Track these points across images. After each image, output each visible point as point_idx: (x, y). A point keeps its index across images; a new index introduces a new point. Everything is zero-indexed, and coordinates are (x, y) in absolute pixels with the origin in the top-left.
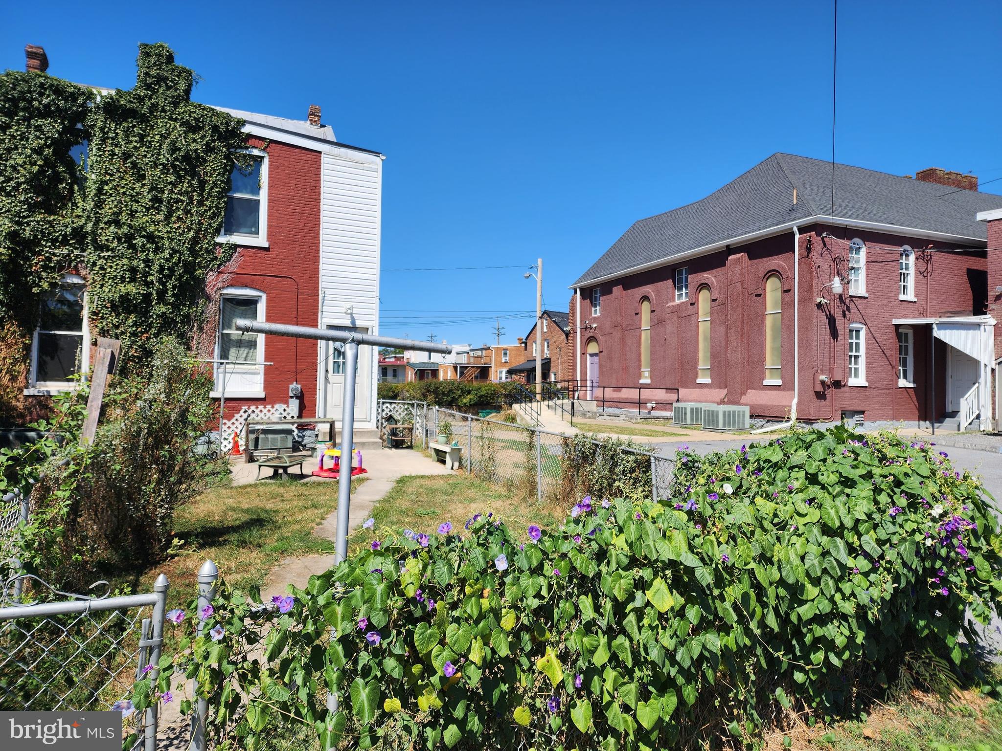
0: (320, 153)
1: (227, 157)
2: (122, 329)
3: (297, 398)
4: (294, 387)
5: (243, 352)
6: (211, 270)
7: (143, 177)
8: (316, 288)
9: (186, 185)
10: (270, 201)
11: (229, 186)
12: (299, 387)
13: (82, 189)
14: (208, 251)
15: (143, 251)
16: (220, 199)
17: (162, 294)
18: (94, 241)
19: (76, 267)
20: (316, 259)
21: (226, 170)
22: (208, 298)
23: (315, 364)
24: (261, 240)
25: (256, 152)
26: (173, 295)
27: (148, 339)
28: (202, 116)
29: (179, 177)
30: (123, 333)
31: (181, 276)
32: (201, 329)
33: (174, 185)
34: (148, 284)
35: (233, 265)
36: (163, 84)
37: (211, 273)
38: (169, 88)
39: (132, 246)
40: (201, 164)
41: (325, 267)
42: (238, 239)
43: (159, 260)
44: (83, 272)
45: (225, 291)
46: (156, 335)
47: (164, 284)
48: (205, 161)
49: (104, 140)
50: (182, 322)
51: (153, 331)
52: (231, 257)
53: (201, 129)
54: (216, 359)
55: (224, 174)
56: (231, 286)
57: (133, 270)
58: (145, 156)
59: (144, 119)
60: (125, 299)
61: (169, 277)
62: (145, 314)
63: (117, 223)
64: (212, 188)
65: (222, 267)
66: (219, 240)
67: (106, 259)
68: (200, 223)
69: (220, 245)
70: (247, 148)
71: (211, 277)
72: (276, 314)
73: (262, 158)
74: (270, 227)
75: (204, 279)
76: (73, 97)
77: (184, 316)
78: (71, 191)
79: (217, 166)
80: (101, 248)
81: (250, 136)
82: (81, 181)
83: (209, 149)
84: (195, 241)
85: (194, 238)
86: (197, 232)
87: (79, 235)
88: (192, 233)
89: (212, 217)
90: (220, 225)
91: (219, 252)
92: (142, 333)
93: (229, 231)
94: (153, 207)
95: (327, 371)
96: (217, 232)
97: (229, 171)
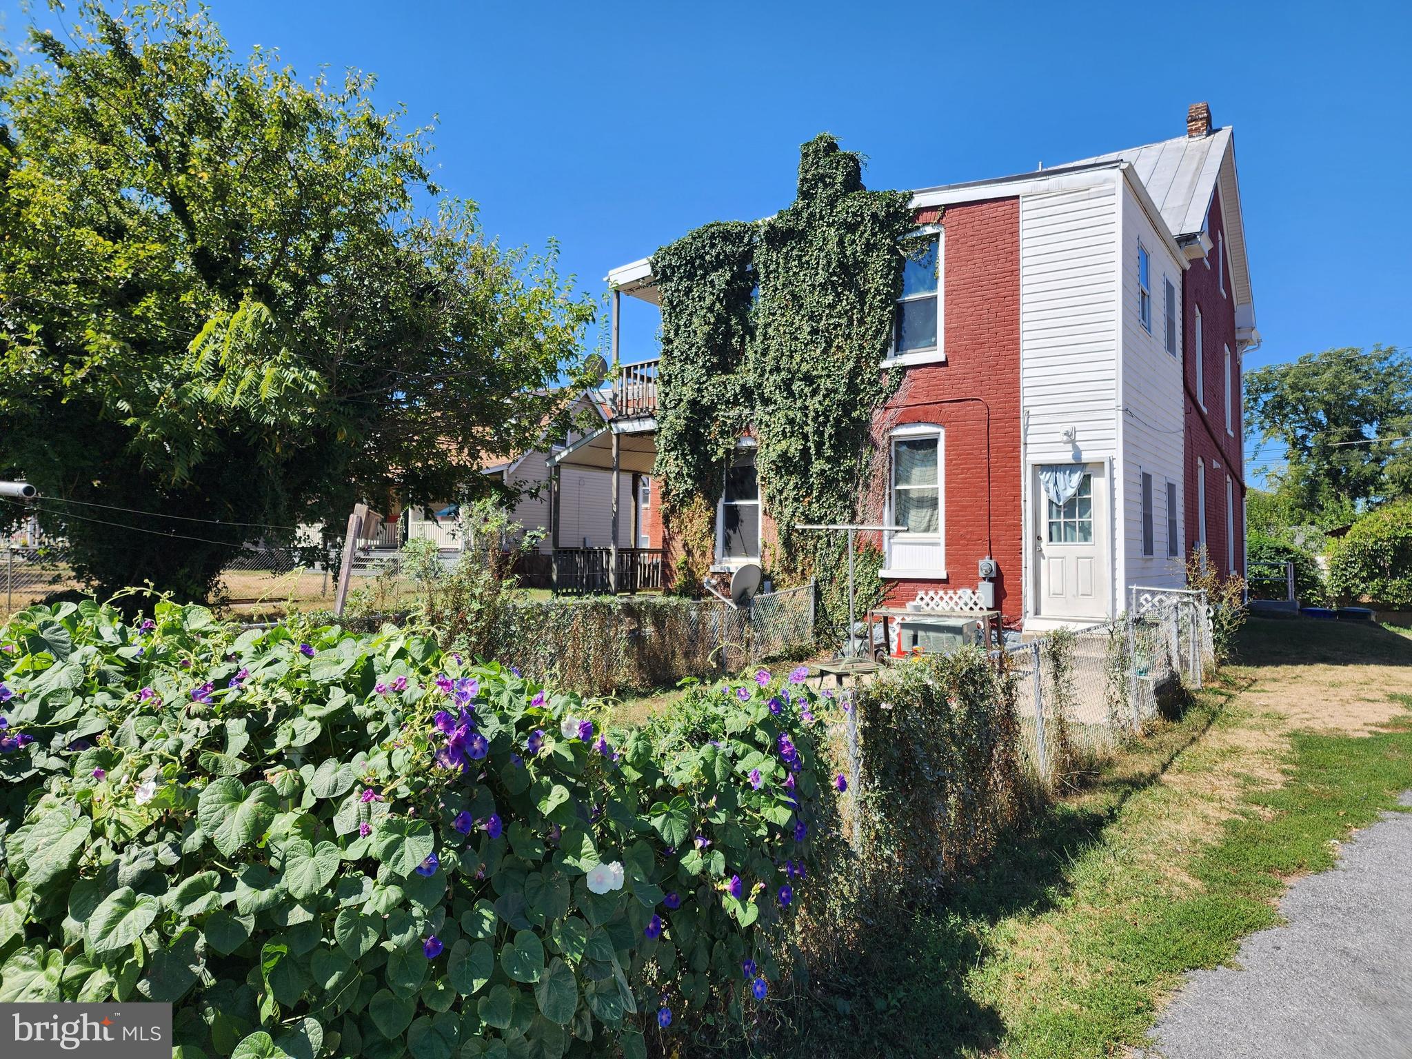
0: (1017, 197)
1: (892, 250)
2: (785, 495)
3: (991, 580)
4: (986, 564)
5: (926, 513)
6: (877, 407)
7: (801, 306)
8: (1016, 408)
9: (844, 303)
10: (947, 294)
11: (898, 287)
12: (992, 563)
13: (753, 338)
14: (871, 383)
15: (801, 397)
16: (883, 309)
17: (819, 445)
18: (761, 396)
19: (747, 427)
20: (1015, 364)
21: (890, 268)
22: (875, 446)
23: (1018, 527)
24: (938, 355)
25: (929, 230)
26: (832, 447)
27: (810, 503)
28: (861, 207)
29: (838, 295)
30: (786, 499)
31: (838, 421)
32: (867, 486)
33: (832, 306)
34: (805, 437)
35: (900, 398)
36: (820, 185)
37: (877, 411)
38: (826, 186)
39: (791, 394)
40: (861, 270)
41: (1030, 374)
42: (909, 359)
43: (813, 404)
44: (753, 433)
45: (895, 433)
46: (818, 499)
47: (821, 434)
48: (866, 264)
49: (767, 277)
50: (844, 479)
51: (815, 493)
52: (899, 384)
53: (860, 223)
54: (888, 525)
55: (888, 275)
56: (900, 424)
57: (791, 422)
58: (804, 281)
59: (801, 236)
60: (784, 456)
61: (824, 424)
62: (805, 473)
63: (777, 369)
64: (874, 297)
65: (890, 401)
66: (885, 364)
67: (770, 414)
68: (861, 347)
69: (886, 371)
70: (918, 228)
71: (877, 415)
72: (959, 455)
73: (937, 235)
74: (947, 330)
75: (867, 421)
76: (740, 237)
77: (846, 472)
78: (742, 343)
79: (879, 265)
80: (766, 401)
81: (920, 210)
82: (750, 331)
83: (869, 248)
84: (855, 373)
85: (855, 368)
86: (858, 361)
87: (747, 392)
88: (851, 365)
89: (874, 337)
90: (886, 345)
91: (885, 382)
92: (804, 497)
93: (899, 350)
94: (813, 342)
95: (1039, 538)
96: (883, 353)
97: (897, 269)
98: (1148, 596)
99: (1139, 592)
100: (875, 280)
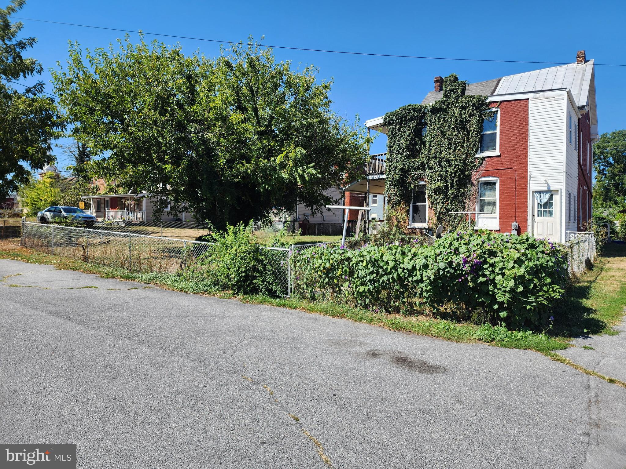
0: (528, 99)
1: (480, 116)
2: (438, 201)
3: (516, 230)
4: (514, 224)
5: (491, 207)
6: (473, 171)
7: (445, 135)
8: (526, 172)
9: (462, 134)
10: (501, 132)
11: (481, 129)
12: (517, 224)
13: (425, 146)
14: (472, 162)
15: (445, 167)
16: (477, 137)
17: (452, 184)
18: (428, 166)
19: (422, 177)
20: (526, 157)
21: (479, 122)
22: (473, 184)
23: (526, 212)
24: (497, 153)
25: (494, 109)
26: (457, 185)
27: (448, 204)
28: (468, 101)
29: (459, 131)
30: (438, 203)
31: (459, 176)
32: (469, 198)
33: (457, 136)
34: (447, 181)
35: (483, 167)
36: (452, 92)
37: (474, 172)
38: (454, 93)
39: (441, 166)
40: (468, 123)
41: (531, 160)
42: (486, 154)
43: (450, 170)
44: (425, 179)
45: (480, 180)
46: (451, 203)
47: (453, 180)
48: (470, 121)
49: (431, 124)
50: (461, 196)
51: (450, 201)
52: (482, 163)
53: (468, 107)
54: (477, 211)
55: (478, 125)
56: (483, 177)
57: (441, 176)
58: (446, 126)
59: (445, 110)
60: (438, 188)
61: (454, 177)
62: (446, 194)
63: (435, 157)
64: (473, 133)
65: (478, 169)
66: (477, 156)
67: (432, 173)
68: (468, 150)
69: (477, 158)
70: (490, 109)
71: (474, 173)
72: (505, 188)
73: (497, 111)
74: (500, 145)
75: (470, 175)
76: (420, 110)
77: (462, 193)
78: (421, 148)
79: (475, 121)
80: (430, 168)
81: (491, 103)
82: (424, 143)
83: (471, 115)
84: (465, 159)
85: (465, 157)
86: (467, 154)
87: (423, 165)
88: (464, 156)
89: (473, 146)
90: (477, 149)
91: (477, 162)
92: (446, 202)
93: (482, 151)
94: (449, 148)
95: (534, 216)
96: (476, 152)
97: (481, 123)
98: (573, 235)
99: (570, 233)
100: (473, 126)
